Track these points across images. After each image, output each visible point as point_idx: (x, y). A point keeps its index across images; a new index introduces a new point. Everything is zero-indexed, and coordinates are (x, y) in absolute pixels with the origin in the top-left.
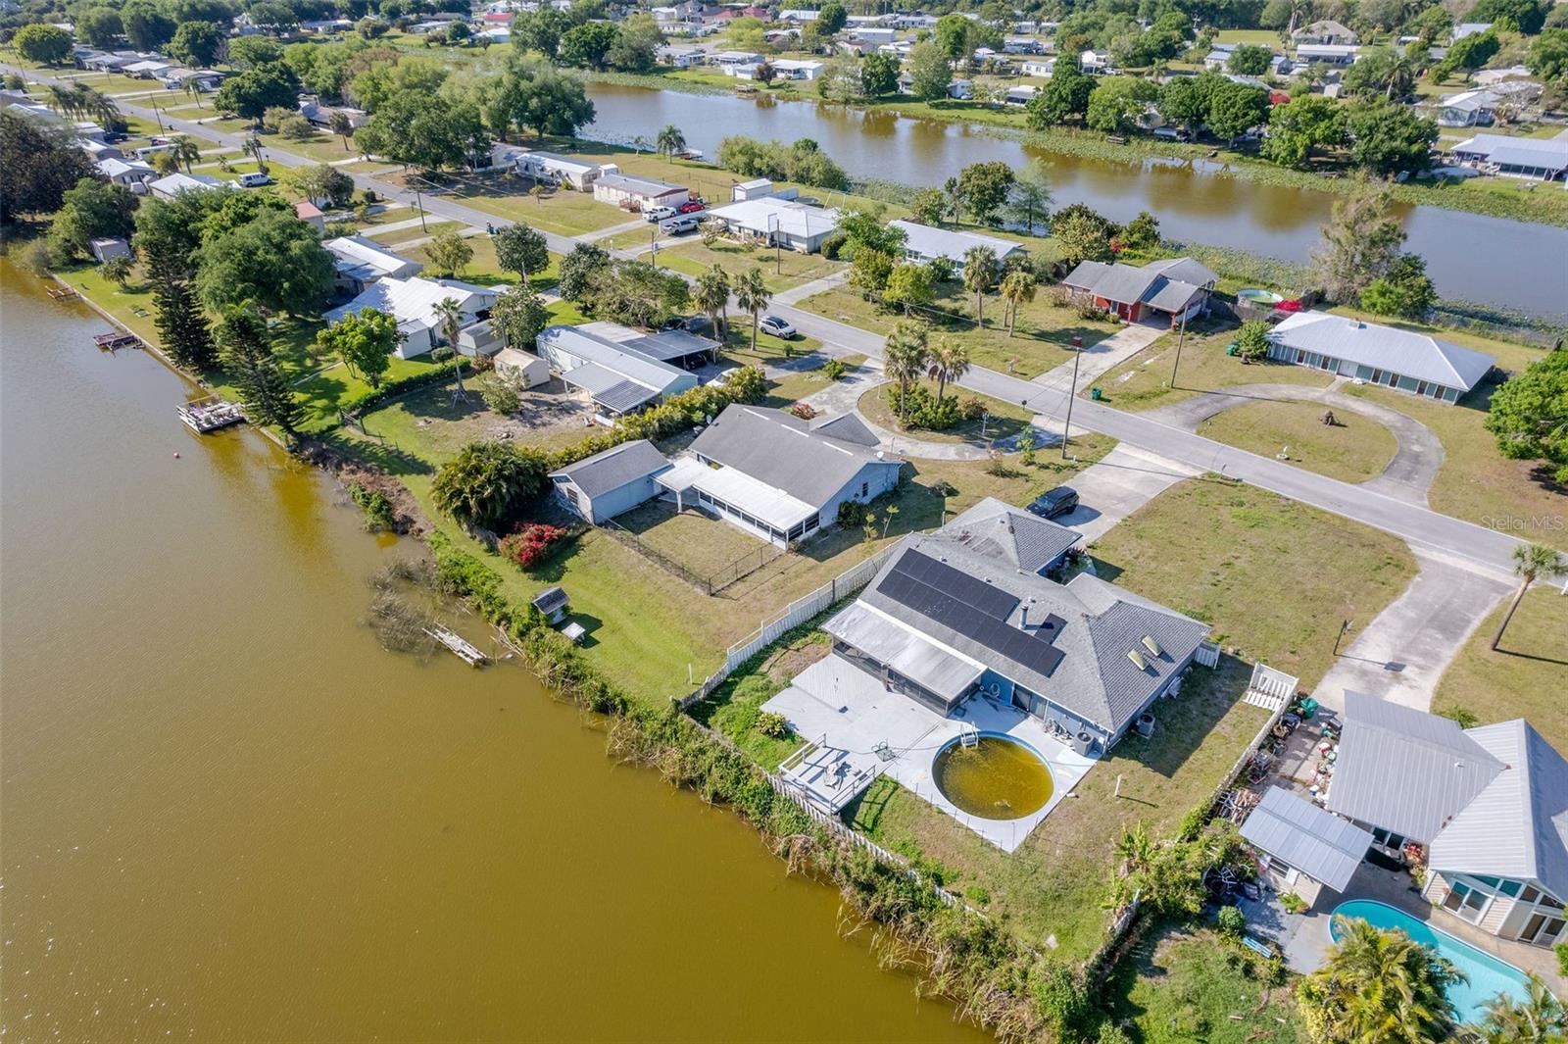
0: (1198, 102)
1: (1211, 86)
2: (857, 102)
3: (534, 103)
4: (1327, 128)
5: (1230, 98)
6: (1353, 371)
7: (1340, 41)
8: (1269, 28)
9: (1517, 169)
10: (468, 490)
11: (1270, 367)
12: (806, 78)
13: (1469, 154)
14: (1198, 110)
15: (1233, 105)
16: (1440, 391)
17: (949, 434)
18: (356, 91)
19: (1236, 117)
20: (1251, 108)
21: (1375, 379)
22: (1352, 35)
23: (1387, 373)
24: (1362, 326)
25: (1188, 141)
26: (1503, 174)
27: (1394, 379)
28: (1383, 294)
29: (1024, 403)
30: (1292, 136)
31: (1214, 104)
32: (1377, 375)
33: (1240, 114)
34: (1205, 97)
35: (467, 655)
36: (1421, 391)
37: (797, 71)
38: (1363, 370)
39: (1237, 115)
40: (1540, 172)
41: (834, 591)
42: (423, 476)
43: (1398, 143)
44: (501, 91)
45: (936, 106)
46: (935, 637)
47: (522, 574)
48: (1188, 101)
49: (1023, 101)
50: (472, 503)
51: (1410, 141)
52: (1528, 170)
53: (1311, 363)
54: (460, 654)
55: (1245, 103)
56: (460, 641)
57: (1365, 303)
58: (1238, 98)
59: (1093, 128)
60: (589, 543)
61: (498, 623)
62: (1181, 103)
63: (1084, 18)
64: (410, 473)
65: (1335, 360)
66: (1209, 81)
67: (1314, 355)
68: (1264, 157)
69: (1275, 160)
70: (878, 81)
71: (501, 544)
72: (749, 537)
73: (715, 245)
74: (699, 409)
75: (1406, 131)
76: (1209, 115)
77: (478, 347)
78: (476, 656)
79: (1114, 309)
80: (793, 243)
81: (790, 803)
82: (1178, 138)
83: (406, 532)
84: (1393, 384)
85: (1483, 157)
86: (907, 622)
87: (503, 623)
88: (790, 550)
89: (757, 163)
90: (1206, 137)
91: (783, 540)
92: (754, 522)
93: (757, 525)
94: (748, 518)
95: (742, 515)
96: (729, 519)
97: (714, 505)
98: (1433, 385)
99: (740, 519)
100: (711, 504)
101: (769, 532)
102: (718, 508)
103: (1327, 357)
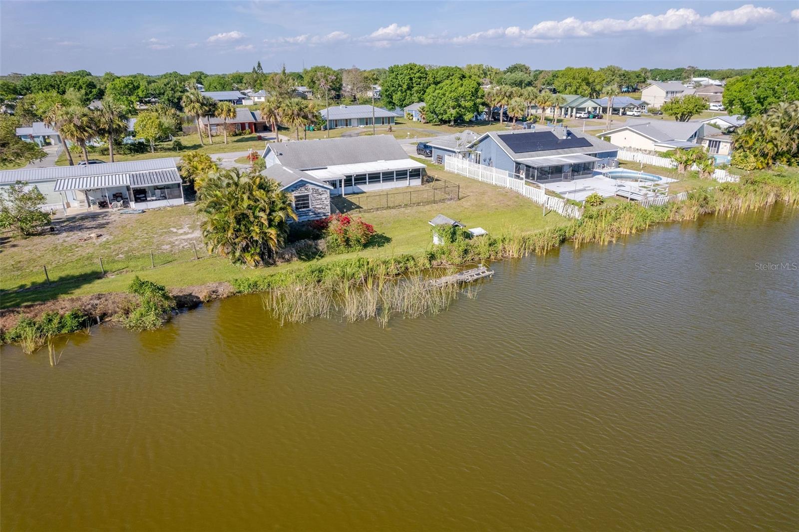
6: (356, 121)
16: (389, 120)
21: (367, 124)
23: (370, 119)
32: (366, 121)
36: (383, 123)
38: (361, 121)
65: (350, 120)
67: (341, 121)
88: (423, 183)
91: (420, 178)
92: (393, 176)
93: (396, 179)
94: (388, 176)
95: (383, 178)
96: (370, 190)
97: (355, 185)
98: (386, 118)
99: (380, 182)
100: (352, 185)
101: (408, 178)
102: (358, 186)
103: (346, 120)
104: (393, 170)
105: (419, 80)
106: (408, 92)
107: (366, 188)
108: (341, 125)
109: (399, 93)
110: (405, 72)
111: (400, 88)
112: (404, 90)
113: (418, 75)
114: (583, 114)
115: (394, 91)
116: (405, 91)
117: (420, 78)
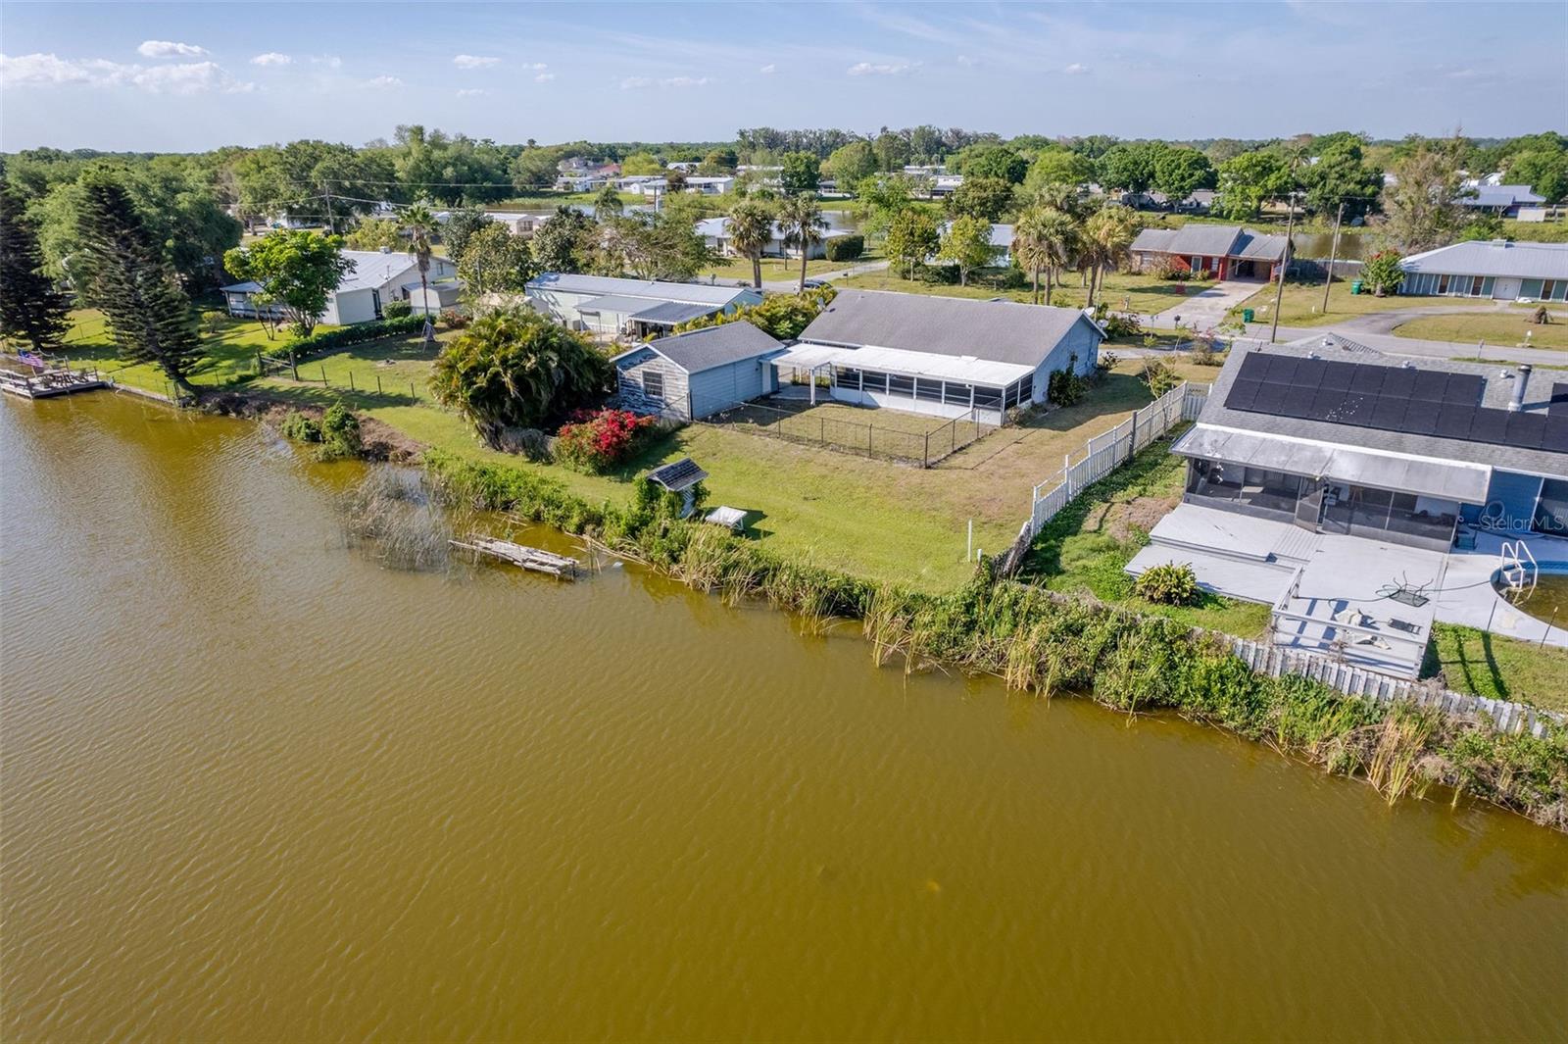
0: (1141, 168)
1: (1151, 152)
3: (449, 172)
4: (1278, 179)
5: (1173, 161)
6: (1510, 287)
10: (497, 362)
11: (1410, 299)
12: (717, 191)
14: (1142, 174)
15: (1178, 167)
18: (239, 174)
19: (1183, 179)
20: (1196, 169)
23: (1562, 283)
24: (1509, 246)
30: (1244, 190)
31: (1158, 168)
32: (1547, 288)
33: (1186, 175)
34: (1147, 163)
37: (708, 186)
38: (1528, 285)
41: (1133, 434)
43: (1352, 185)
44: (411, 162)
46: (1364, 445)
48: (1131, 167)
50: (507, 379)
51: (1363, 184)
54: (529, 565)
55: (1189, 165)
56: (524, 549)
58: (1181, 160)
60: (692, 439)
61: (580, 529)
62: (1125, 169)
63: (971, 151)
65: (1491, 280)
66: (1148, 149)
68: (1213, 216)
69: (1228, 217)
70: (799, 180)
71: (553, 444)
74: (784, 318)
75: (1357, 176)
76: (1154, 178)
77: (442, 306)
83: (386, 459)
86: (1303, 437)
87: (589, 528)
88: (1006, 424)
91: (999, 410)
92: (941, 392)
93: (946, 398)
94: (929, 389)
95: (918, 389)
96: (891, 407)
97: (863, 389)
99: (912, 398)
100: (858, 389)
101: (972, 402)
102: (870, 393)
103: (1479, 279)
104: (940, 379)
107: (886, 401)
108: (1457, 290)
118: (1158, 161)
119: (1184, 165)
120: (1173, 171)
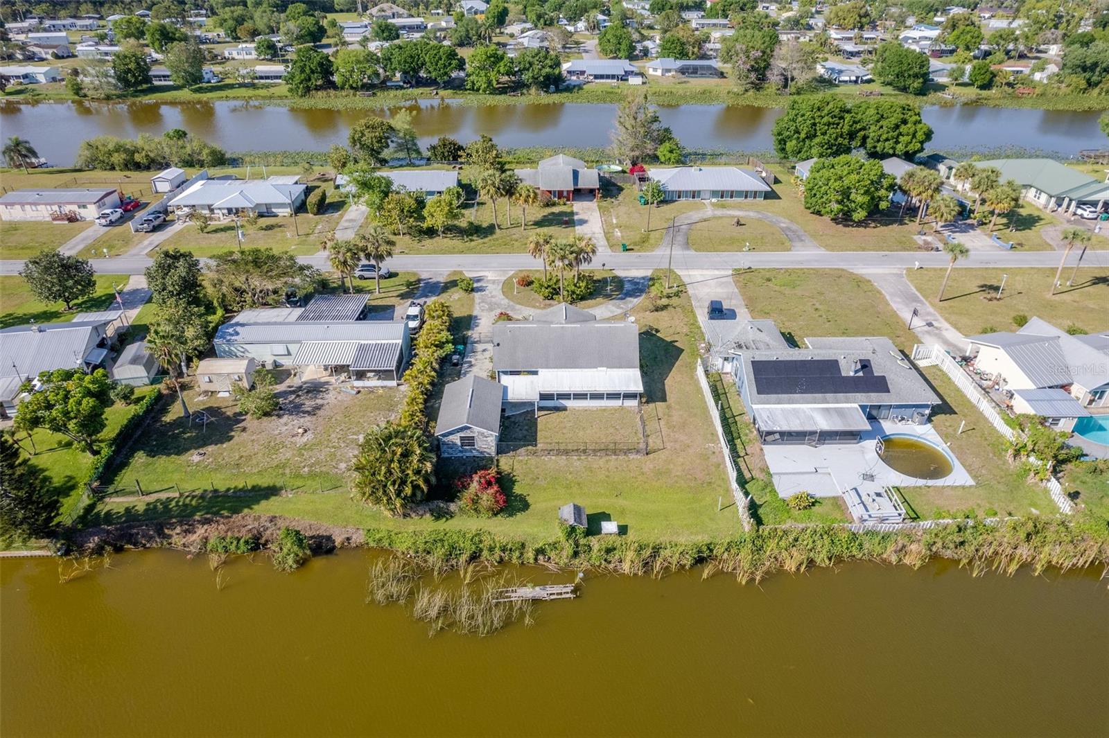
0: (417, 60)
1: (420, 49)
2: (119, 97)
4: (503, 65)
5: (436, 54)
6: (707, 196)
7: (400, 16)
8: (342, 11)
9: (602, 77)
11: (669, 206)
13: (574, 72)
14: (417, 65)
15: (440, 59)
16: (755, 194)
17: (595, 299)
21: (722, 197)
22: (406, 12)
23: (727, 191)
24: (700, 170)
25: (412, 86)
26: (596, 81)
27: (732, 194)
28: (671, 152)
29: (604, 265)
32: (722, 194)
33: (447, 64)
35: (561, 594)
36: (746, 197)
38: (714, 193)
39: (445, 66)
40: (613, 77)
42: (273, 498)
45: (196, 91)
47: (495, 518)
48: (409, 60)
49: (279, 77)
52: (608, 77)
53: (686, 197)
54: (551, 597)
57: (663, 159)
59: (342, 88)
60: (510, 470)
64: (258, 502)
65: (699, 192)
67: (687, 192)
68: (469, 89)
69: (478, 90)
71: (456, 505)
72: (604, 410)
73: (209, 229)
78: (569, 590)
79: (555, 196)
80: (274, 210)
81: (870, 533)
82: (405, 86)
84: (732, 197)
85: (583, 73)
86: (793, 403)
88: (641, 404)
89: (137, 157)
90: (420, 83)
91: (636, 400)
92: (603, 397)
93: (607, 399)
95: (590, 397)
96: (574, 405)
97: (557, 399)
98: (751, 192)
99: (587, 400)
100: (553, 400)
101: (621, 399)
102: (561, 401)
103: (694, 192)
104: (602, 392)
105: (826, 127)
106: (807, 142)
107: (571, 403)
109: (794, 142)
110: (808, 114)
111: (796, 136)
112: (801, 139)
113: (825, 120)
114: (1088, 212)
115: (789, 137)
116: (804, 140)
117: (829, 124)
118: (426, 54)
119: (444, 57)
120: (438, 62)
